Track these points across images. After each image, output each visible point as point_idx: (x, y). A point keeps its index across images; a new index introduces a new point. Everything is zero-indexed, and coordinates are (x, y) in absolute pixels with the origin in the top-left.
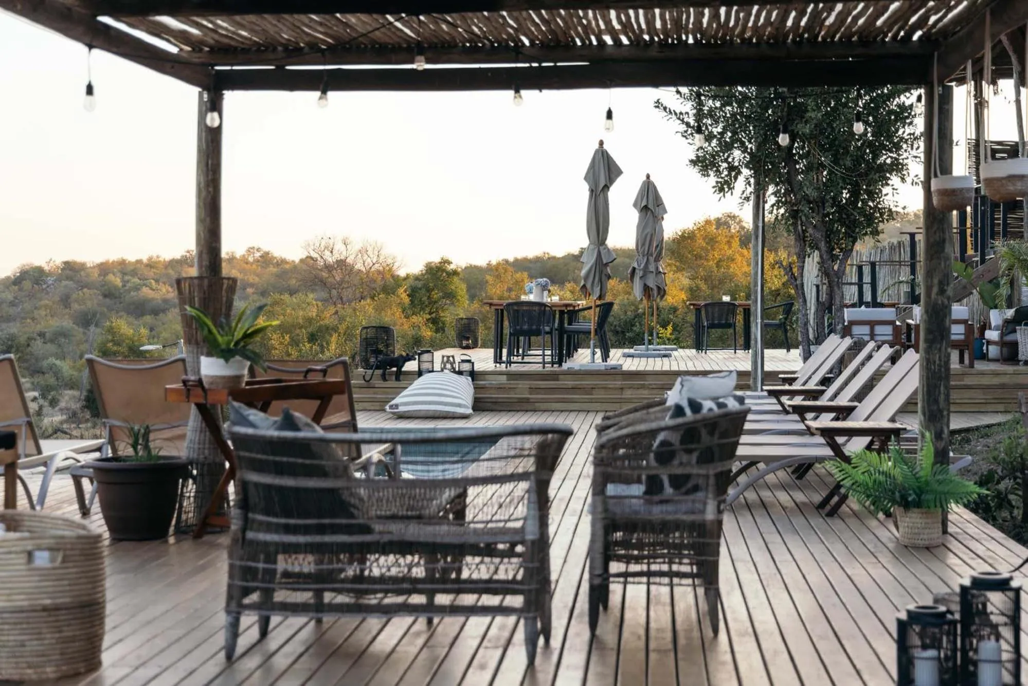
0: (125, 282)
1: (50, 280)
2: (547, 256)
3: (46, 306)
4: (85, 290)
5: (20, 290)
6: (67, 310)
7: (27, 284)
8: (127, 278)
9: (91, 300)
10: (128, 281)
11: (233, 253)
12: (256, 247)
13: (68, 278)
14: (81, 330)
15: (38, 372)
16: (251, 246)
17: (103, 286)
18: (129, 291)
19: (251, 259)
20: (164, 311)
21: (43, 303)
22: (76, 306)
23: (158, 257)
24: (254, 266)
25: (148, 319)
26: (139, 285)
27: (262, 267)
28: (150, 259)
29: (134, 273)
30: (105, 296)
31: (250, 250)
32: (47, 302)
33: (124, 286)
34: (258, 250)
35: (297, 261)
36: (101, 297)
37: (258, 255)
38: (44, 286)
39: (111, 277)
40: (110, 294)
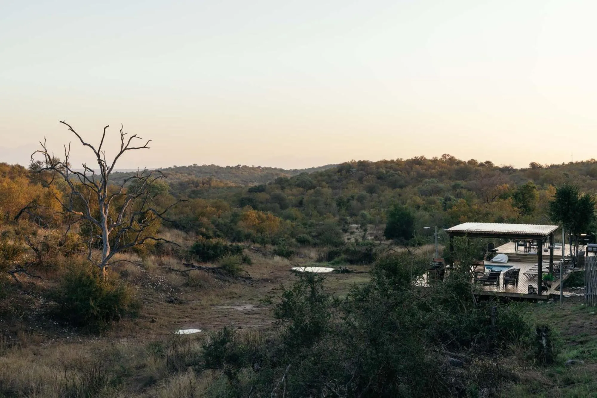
0: (387, 172)
1: (354, 170)
2: (593, 161)
3: (352, 183)
4: (370, 175)
5: (341, 175)
6: (362, 185)
7: (344, 172)
8: (388, 170)
9: (371, 180)
10: (389, 172)
11: (436, 158)
12: (447, 154)
13: (362, 170)
14: (369, 194)
15: (354, 215)
16: (445, 153)
17: (377, 173)
18: (389, 176)
19: (444, 160)
20: (405, 186)
21: (351, 181)
22: (365, 183)
23: (401, 159)
24: (446, 165)
25: (398, 190)
26: (394, 173)
27: (450, 165)
28: (398, 160)
29: (391, 168)
30: (378, 178)
31: (444, 156)
32: (353, 181)
33: (387, 174)
34: (448, 155)
35: (467, 161)
36: (376, 179)
37: (448, 158)
38: (351, 173)
39: (381, 170)
40: (380, 177)
